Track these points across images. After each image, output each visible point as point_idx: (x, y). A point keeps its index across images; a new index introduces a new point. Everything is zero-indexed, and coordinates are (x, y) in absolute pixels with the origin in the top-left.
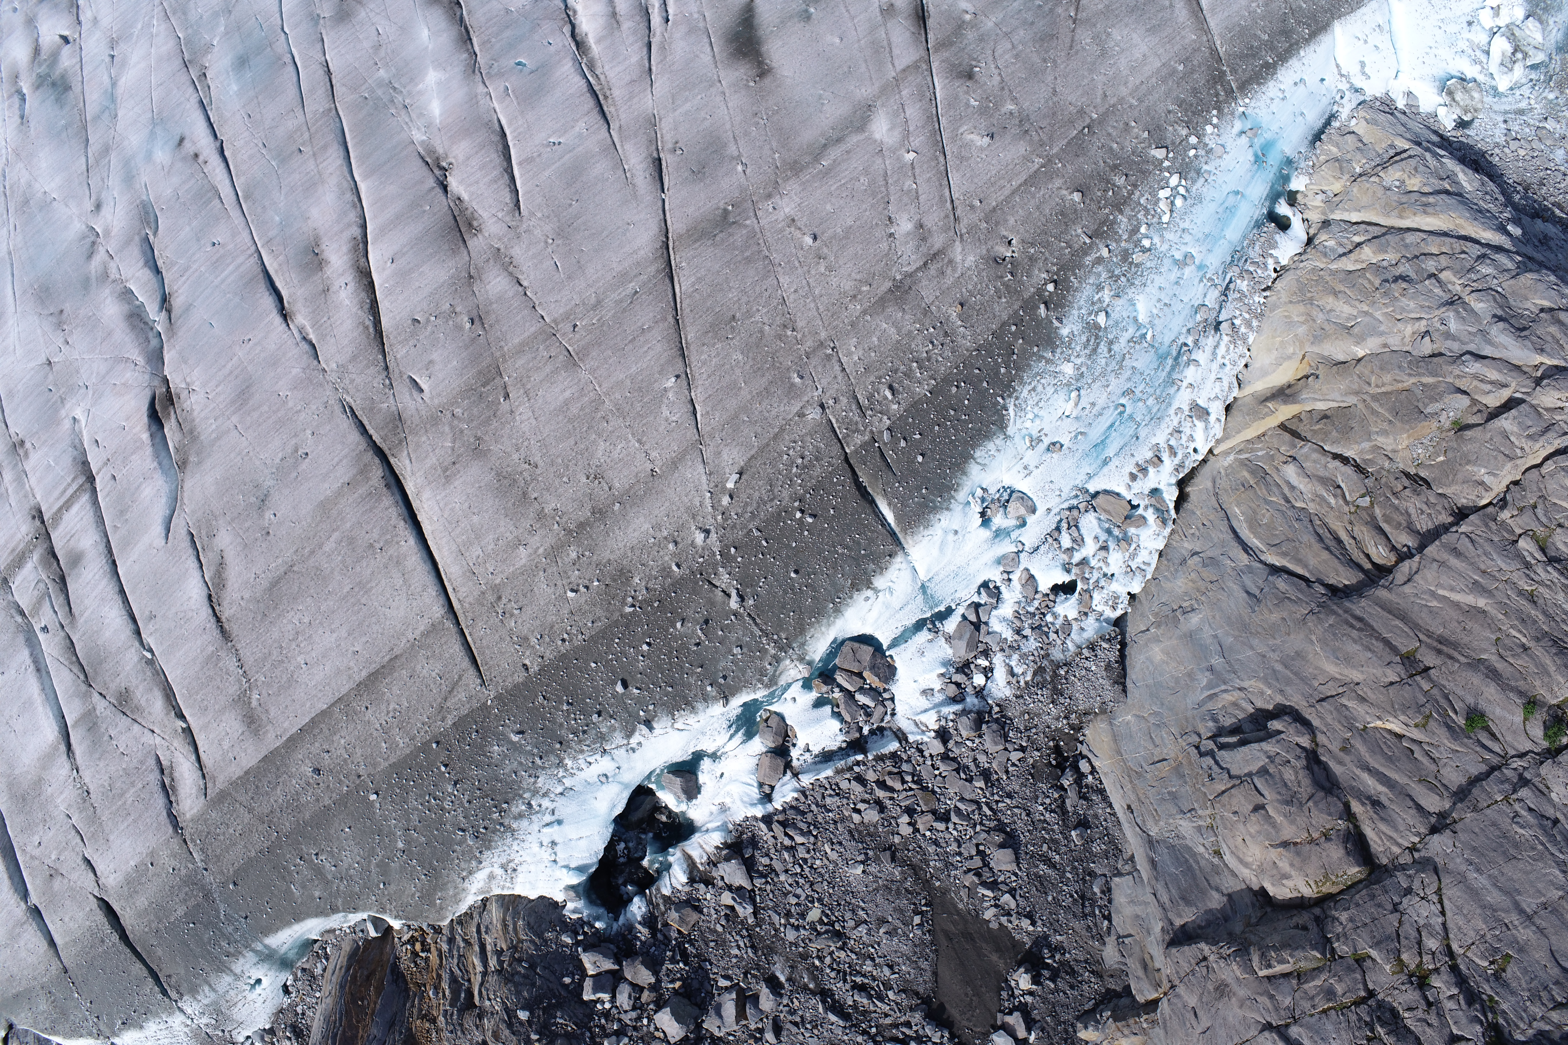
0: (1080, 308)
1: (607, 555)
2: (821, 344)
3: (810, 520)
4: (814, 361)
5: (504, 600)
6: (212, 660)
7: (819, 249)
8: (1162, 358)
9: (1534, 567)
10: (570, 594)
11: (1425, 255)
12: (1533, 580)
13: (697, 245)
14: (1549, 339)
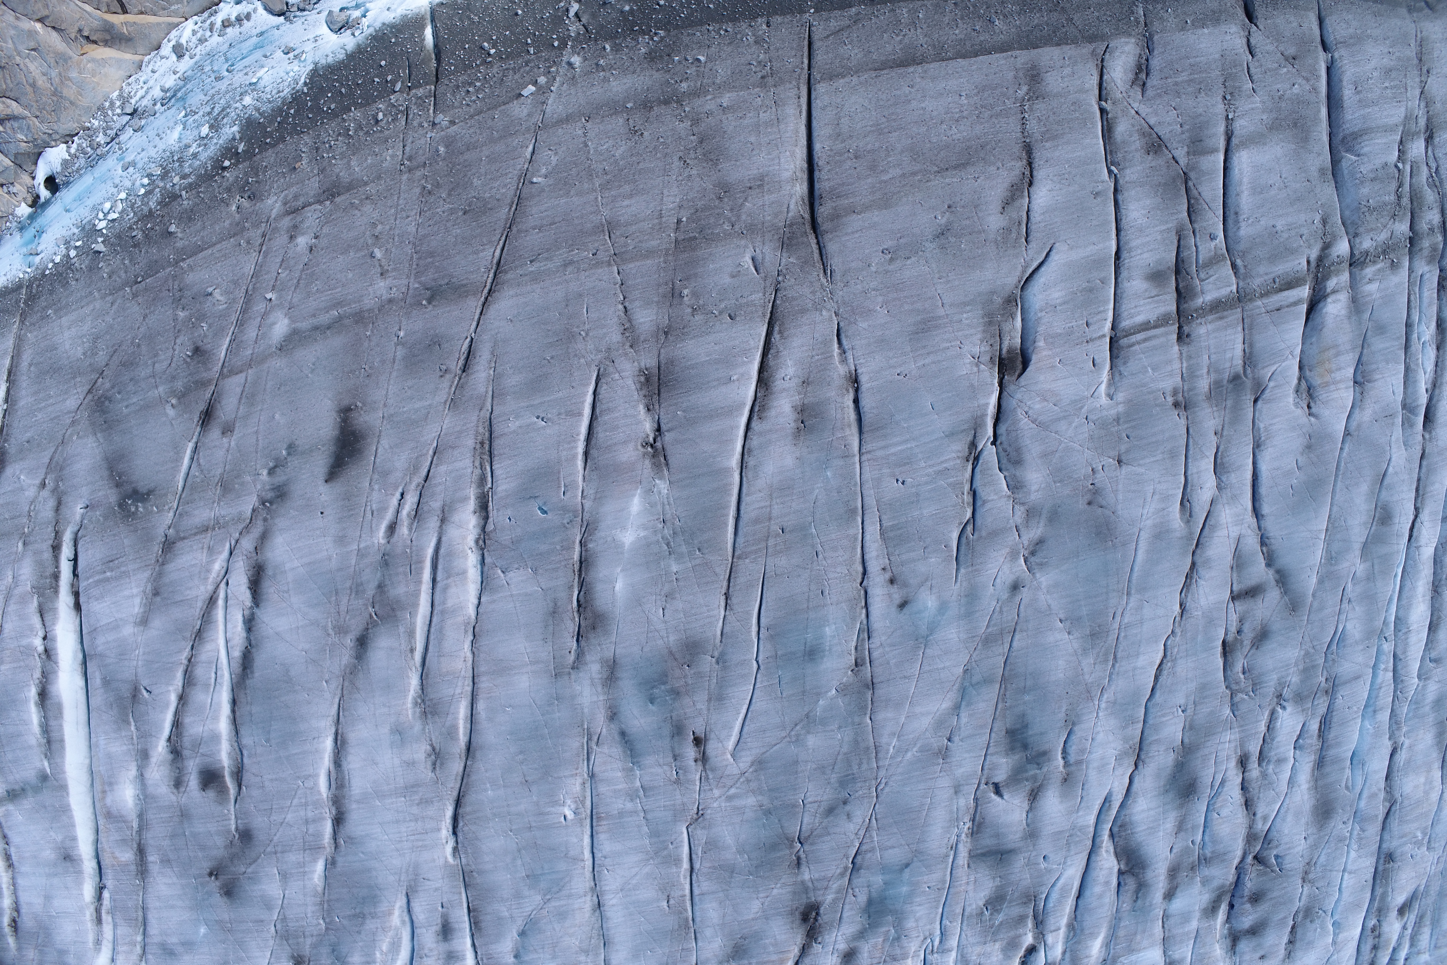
0: (216, 144)
1: (657, 75)
2: (410, 170)
3: (486, 44)
4: (422, 159)
5: (760, 75)
6: (1050, 136)
7: (374, 244)
8: (183, 99)
10: (702, 58)
13: (465, 282)
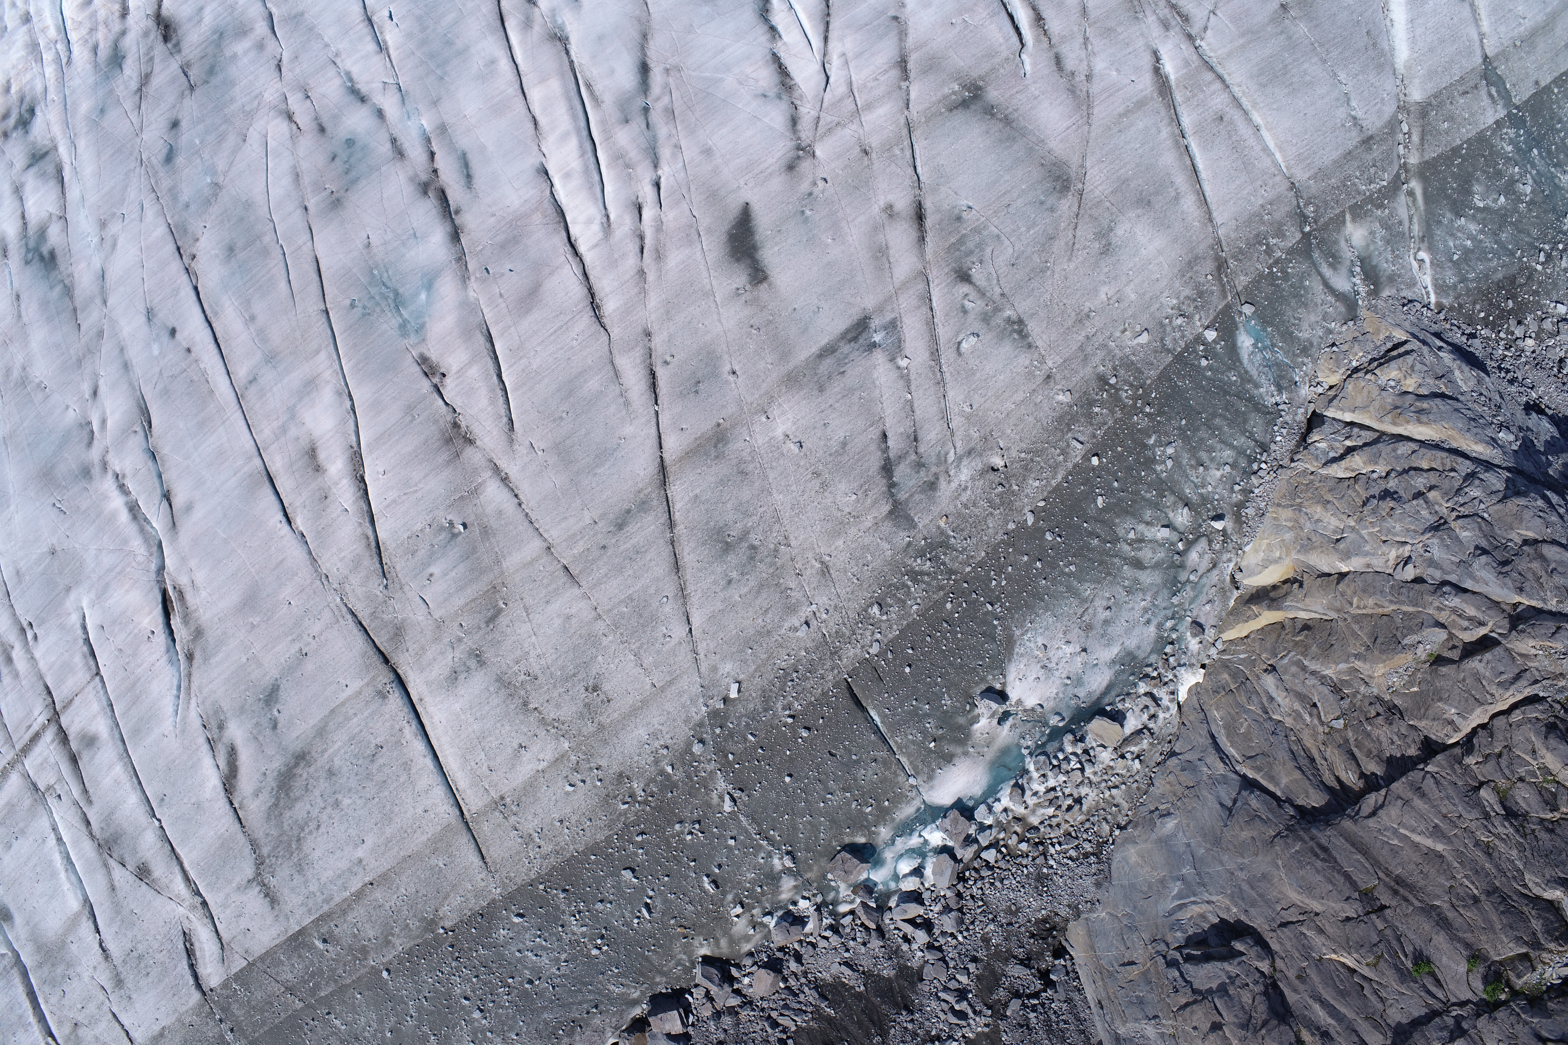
9: (1493, 819)
11: (1416, 469)
12: (1490, 832)
14: (1530, 576)
